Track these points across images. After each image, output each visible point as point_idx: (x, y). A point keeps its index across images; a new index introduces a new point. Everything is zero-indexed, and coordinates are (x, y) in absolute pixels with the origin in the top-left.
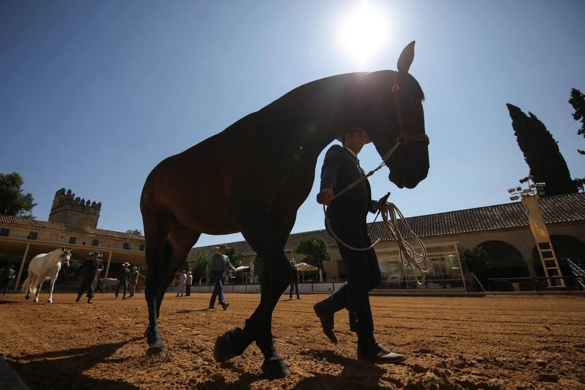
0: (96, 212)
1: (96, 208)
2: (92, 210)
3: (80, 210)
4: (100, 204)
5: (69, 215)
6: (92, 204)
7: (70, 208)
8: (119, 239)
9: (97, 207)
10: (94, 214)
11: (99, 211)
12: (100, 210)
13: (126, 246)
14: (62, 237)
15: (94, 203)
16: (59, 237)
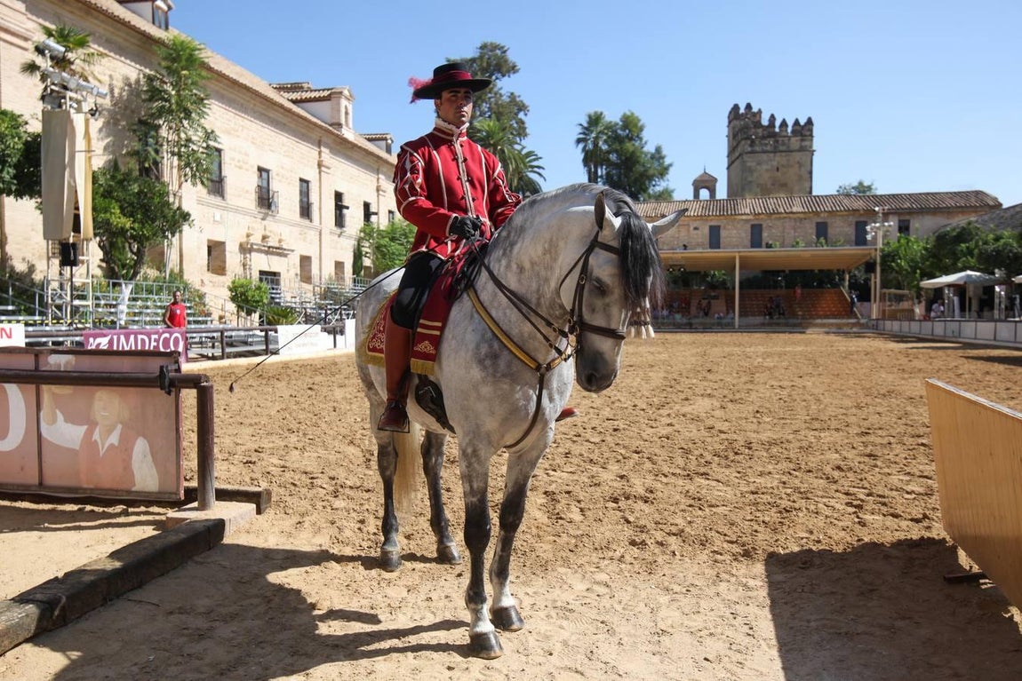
0: (804, 143)
1: (802, 135)
2: (795, 142)
3: (769, 148)
4: (810, 122)
5: (749, 164)
6: (793, 127)
7: (749, 149)
8: (802, 216)
9: (804, 130)
10: (802, 149)
11: (812, 140)
12: (811, 136)
13: (822, 230)
14: (696, 229)
15: (797, 122)
16: (692, 228)
